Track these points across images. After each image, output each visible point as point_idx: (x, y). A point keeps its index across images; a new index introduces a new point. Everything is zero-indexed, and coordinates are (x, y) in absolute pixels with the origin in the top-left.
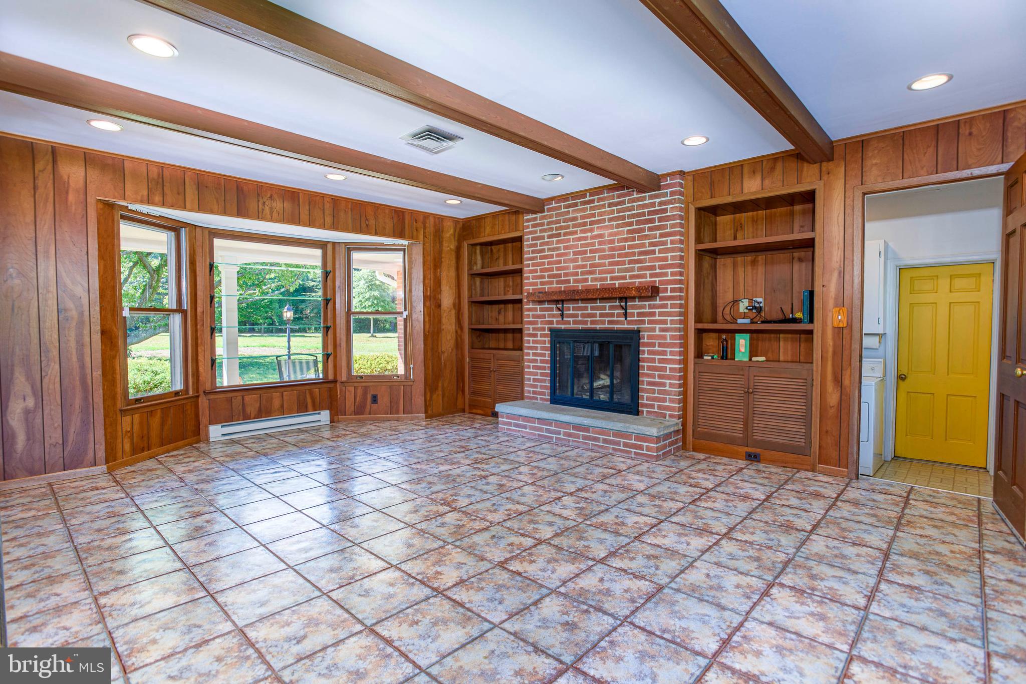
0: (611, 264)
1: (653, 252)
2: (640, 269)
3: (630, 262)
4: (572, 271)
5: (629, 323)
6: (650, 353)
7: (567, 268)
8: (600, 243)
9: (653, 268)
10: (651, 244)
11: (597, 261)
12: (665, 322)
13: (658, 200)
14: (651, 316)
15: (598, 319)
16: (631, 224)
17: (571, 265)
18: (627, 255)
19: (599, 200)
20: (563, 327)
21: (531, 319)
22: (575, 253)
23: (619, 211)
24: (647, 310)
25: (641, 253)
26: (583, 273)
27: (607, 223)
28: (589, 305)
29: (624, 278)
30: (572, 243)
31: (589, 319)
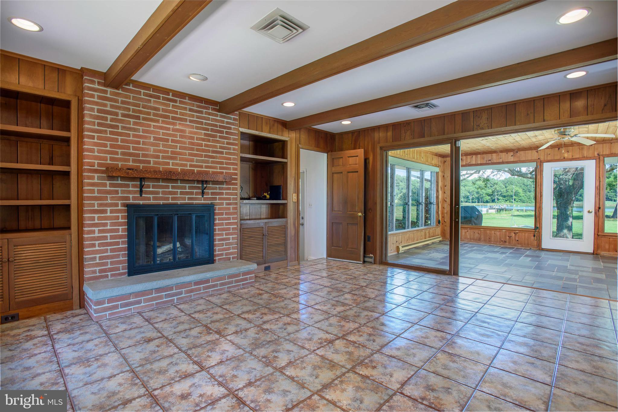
0: (190, 155)
1: (222, 153)
2: (213, 162)
3: (206, 156)
4: (152, 153)
5: (206, 199)
6: (219, 219)
7: (147, 150)
8: (181, 136)
9: (222, 163)
10: (221, 147)
11: (178, 150)
12: (229, 199)
13: (226, 120)
14: (221, 195)
15: (179, 196)
16: (207, 130)
17: (152, 148)
18: (204, 151)
19: (181, 102)
20: (141, 202)
21: (96, 195)
22: (155, 138)
23: (198, 117)
24: (218, 191)
25: (213, 152)
26: (163, 157)
27: (188, 123)
28: (170, 185)
29: (201, 167)
30: (152, 129)
31: (170, 196)
